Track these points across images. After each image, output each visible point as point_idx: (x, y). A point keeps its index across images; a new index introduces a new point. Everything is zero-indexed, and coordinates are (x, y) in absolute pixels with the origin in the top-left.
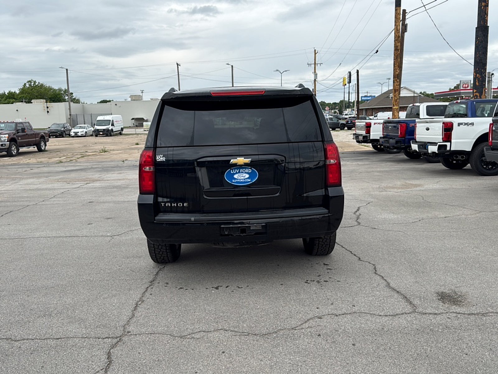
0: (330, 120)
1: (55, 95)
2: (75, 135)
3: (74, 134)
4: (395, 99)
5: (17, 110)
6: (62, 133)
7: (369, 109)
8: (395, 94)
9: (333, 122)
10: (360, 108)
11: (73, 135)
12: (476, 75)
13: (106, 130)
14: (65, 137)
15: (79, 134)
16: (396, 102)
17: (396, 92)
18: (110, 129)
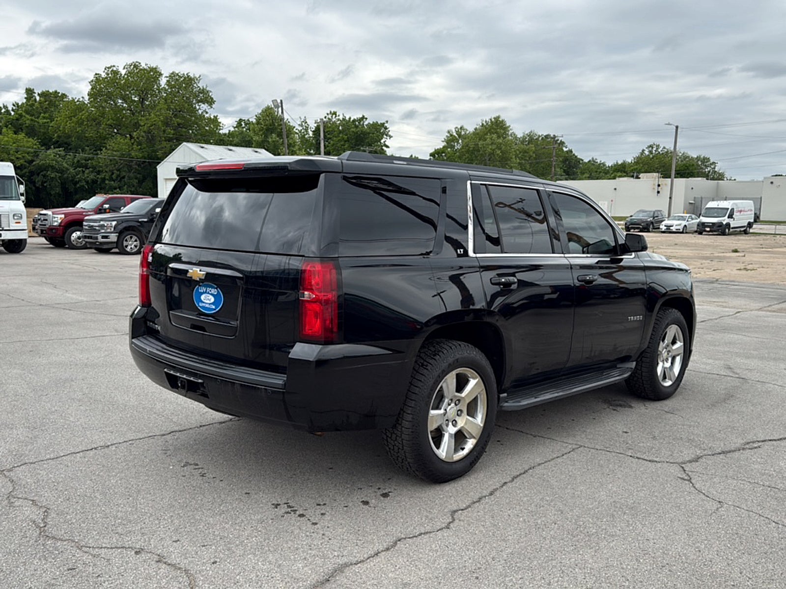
1: (686, 166)
2: (667, 229)
3: (665, 228)
5: (615, 189)
6: (647, 224)
11: (663, 230)
13: (717, 225)
14: (652, 232)
15: (673, 229)
18: (724, 223)
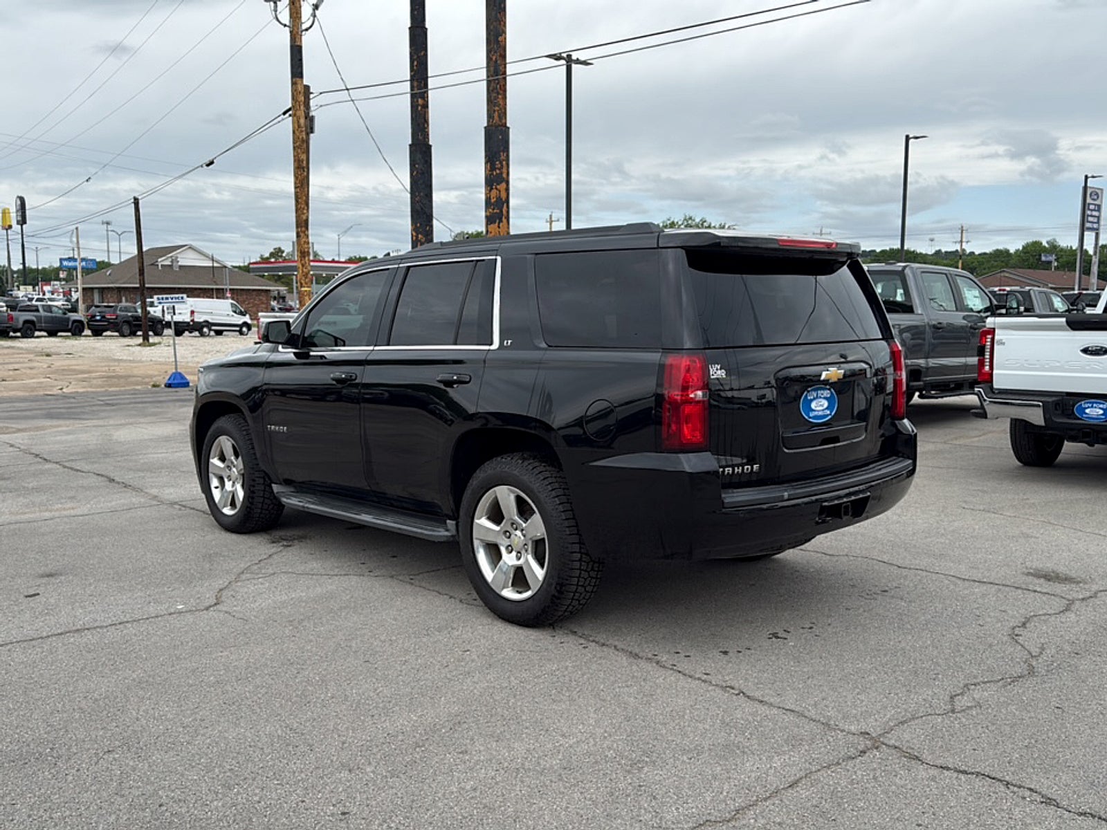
0: (44, 311)
4: (303, 272)
7: (108, 288)
8: (303, 262)
9: (52, 317)
10: (147, 286)
12: (417, 237)
16: (306, 278)
17: (304, 257)
